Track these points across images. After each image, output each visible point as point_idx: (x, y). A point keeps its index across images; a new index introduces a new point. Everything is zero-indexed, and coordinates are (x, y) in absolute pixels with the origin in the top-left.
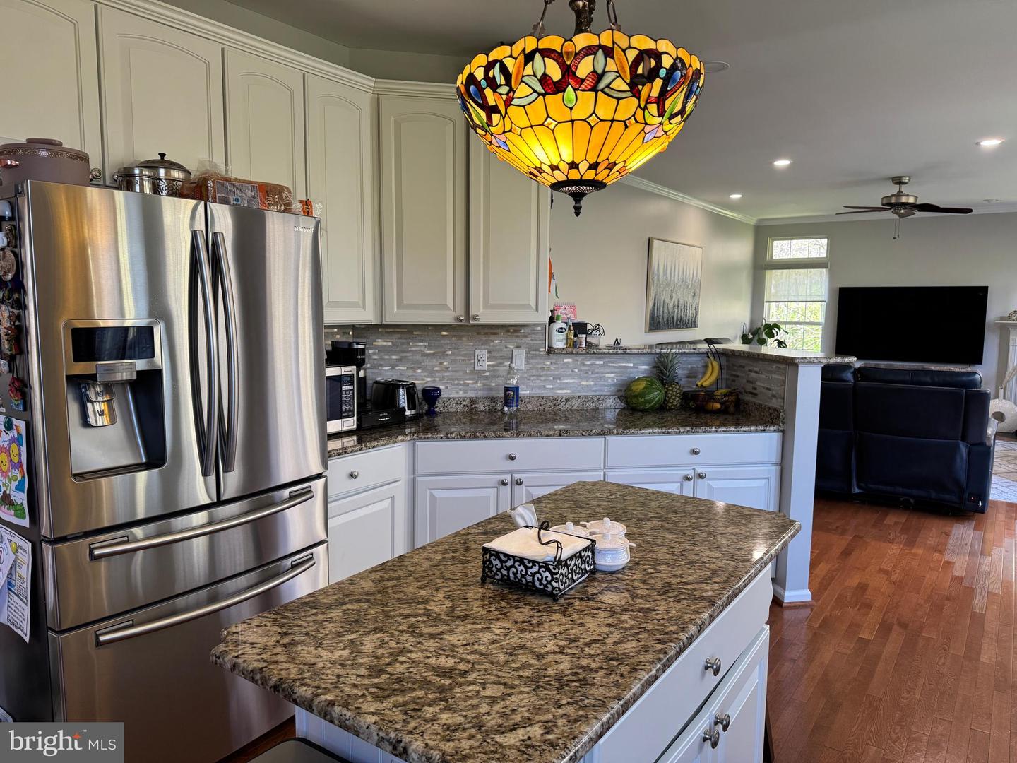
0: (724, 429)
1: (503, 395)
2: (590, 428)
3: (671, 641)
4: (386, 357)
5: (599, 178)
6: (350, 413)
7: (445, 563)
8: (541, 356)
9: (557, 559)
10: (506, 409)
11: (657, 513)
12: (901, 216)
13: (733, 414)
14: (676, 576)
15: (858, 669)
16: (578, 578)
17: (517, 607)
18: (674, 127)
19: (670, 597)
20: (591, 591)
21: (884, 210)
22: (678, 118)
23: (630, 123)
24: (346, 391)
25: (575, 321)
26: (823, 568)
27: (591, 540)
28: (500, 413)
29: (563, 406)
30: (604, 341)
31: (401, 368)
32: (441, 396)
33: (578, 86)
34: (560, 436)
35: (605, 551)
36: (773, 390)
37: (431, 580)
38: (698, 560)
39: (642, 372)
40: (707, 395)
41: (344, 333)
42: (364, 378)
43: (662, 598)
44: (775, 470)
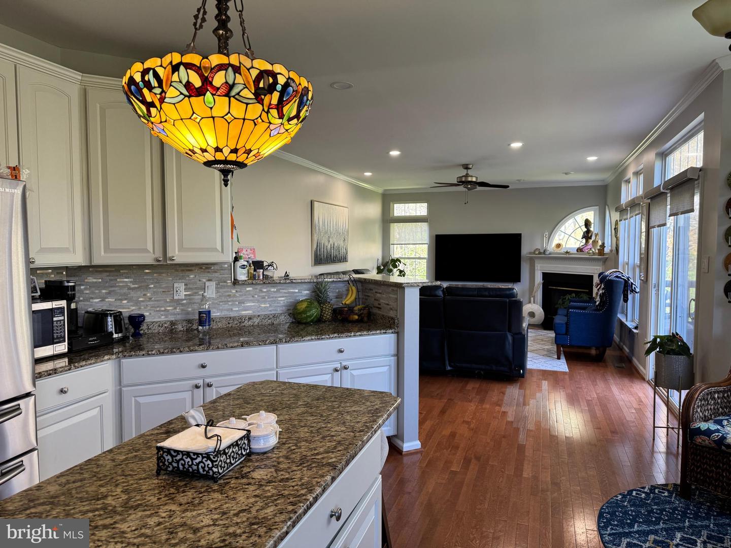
0: (359, 333)
1: (197, 317)
2: (265, 339)
3: (300, 502)
4: (97, 291)
5: (240, 159)
6: (61, 339)
7: (127, 462)
8: (228, 286)
9: (217, 450)
10: (200, 328)
11: (305, 401)
12: (469, 189)
13: (366, 322)
14: (311, 449)
15: (450, 493)
16: (236, 462)
17: (184, 492)
18: (294, 127)
19: (304, 467)
20: (246, 470)
21: (459, 185)
22: (295, 121)
23: (258, 122)
24: (57, 321)
25: (255, 260)
26: (428, 424)
27: (247, 430)
28: (196, 332)
29: (247, 323)
30: (277, 274)
31: (110, 300)
32: (145, 321)
33: (214, 92)
34: (242, 346)
35: (259, 437)
36: (390, 305)
37: (113, 478)
38: (329, 434)
39: (306, 296)
40: (349, 310)
41: (58, 273)
42: (76, 309)
43: (299, 468)
44: (393, 360)
